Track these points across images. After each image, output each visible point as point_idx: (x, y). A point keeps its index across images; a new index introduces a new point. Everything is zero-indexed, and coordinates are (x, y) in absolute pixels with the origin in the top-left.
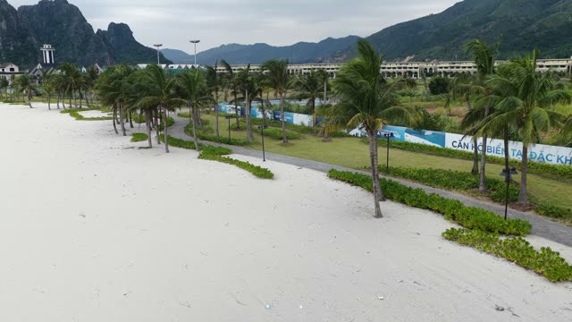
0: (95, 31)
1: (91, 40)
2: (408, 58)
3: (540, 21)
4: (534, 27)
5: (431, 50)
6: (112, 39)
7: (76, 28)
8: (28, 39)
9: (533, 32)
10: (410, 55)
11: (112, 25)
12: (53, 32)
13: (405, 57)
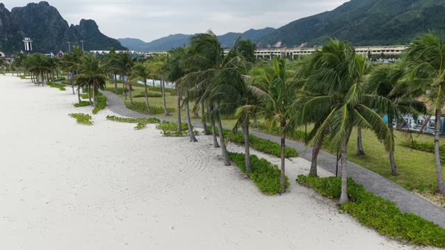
0: (70, 26)
1: (66, 32)
2: (302, 45)
3: (396, 18)
4: (392, 22)
5: (318, 38)
6: (82, 31)
7: (55, 24)
8: (18, 32)
9: (391, 25)
10: (304, 42)
11: (83, 21)
12: (38, 26)
13: (300, 44)
